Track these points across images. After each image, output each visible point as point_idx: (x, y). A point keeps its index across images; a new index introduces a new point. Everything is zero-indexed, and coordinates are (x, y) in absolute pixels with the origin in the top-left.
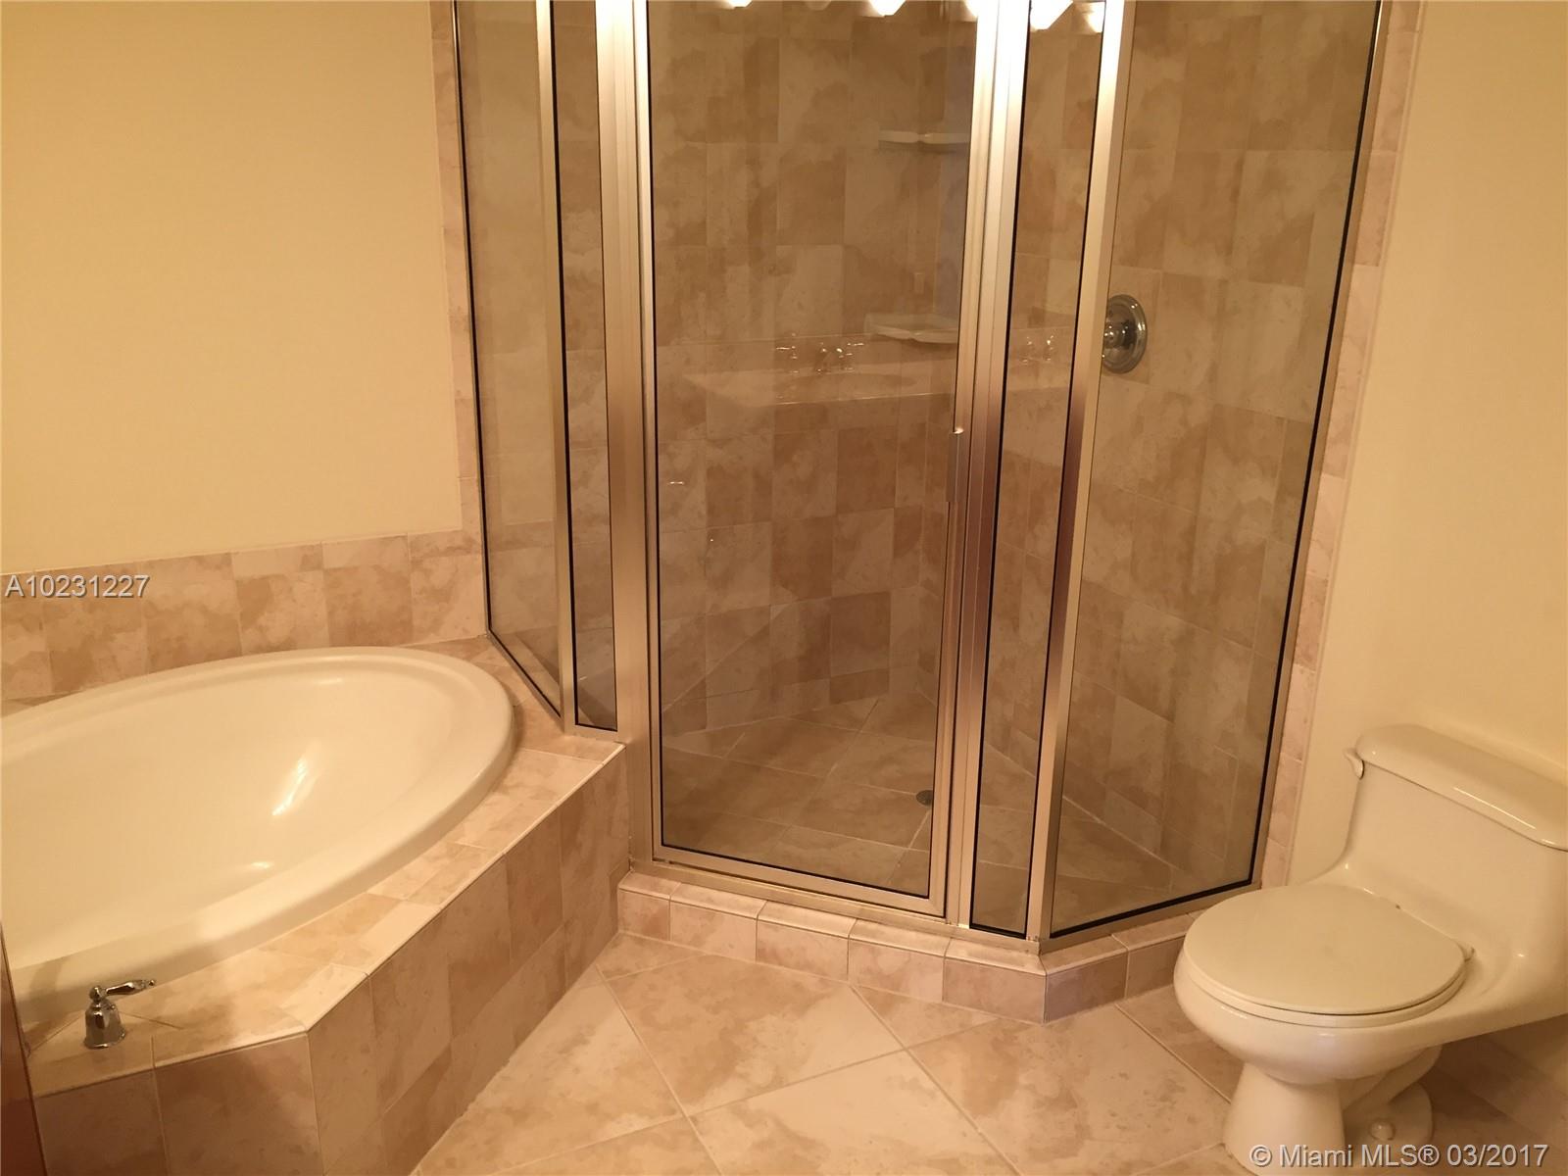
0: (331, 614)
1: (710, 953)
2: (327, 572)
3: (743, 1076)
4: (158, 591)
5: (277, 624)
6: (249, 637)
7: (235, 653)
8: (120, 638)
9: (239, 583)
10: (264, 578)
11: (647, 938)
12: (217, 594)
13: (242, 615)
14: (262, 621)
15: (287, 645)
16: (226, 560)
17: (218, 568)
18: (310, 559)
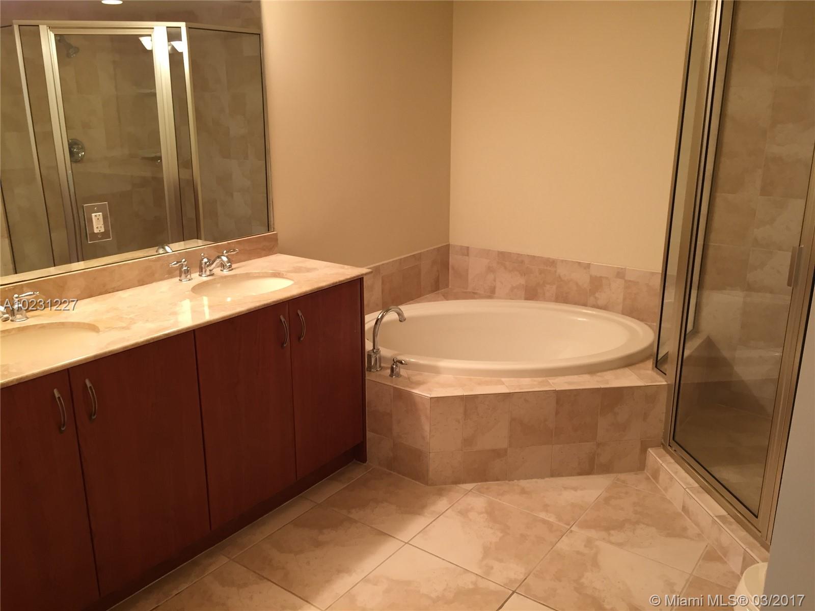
0: (624, 299)
1: (668, 498)
2: (626, 281)
3: (609, 534)
4: (562, 271)
5: (602, 298)
6: (591, 300)
7: (585, 305)
8: (548, 287)
9: (591, 276)
10: (601, 277)
11: (652, 479)
12: (582, 278)
13: (590, 290)
14: (597, 295)
15: (604, 308)
16: (588, 266)
17: (585, 268)
18: (620, 274)
